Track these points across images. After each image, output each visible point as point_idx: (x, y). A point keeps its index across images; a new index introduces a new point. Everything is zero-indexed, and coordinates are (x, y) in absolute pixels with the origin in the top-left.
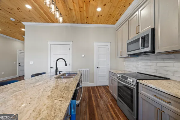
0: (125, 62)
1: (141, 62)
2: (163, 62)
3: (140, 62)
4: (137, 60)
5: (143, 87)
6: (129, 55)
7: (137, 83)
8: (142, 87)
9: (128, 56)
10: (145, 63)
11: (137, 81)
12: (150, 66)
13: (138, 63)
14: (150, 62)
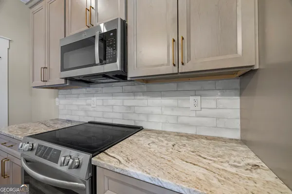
0: (57, 99)
1: (95, 98)
2: (133, 97)
3: (93, 98)
4: (87, 95)
5: (109, 178)
6: (66, 79)
7: (93, 169)
8: (106, 179)
9: (63, 82)
10: (103, 100)
11: (90, 160)
12: (113, 106)
13: (89, 101)
14: (111, 98)
